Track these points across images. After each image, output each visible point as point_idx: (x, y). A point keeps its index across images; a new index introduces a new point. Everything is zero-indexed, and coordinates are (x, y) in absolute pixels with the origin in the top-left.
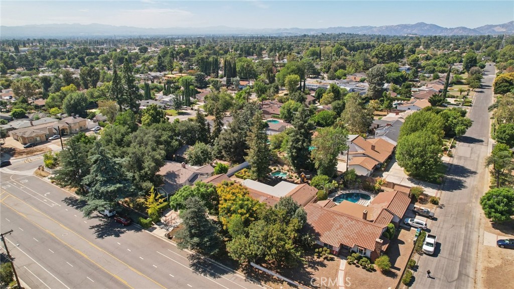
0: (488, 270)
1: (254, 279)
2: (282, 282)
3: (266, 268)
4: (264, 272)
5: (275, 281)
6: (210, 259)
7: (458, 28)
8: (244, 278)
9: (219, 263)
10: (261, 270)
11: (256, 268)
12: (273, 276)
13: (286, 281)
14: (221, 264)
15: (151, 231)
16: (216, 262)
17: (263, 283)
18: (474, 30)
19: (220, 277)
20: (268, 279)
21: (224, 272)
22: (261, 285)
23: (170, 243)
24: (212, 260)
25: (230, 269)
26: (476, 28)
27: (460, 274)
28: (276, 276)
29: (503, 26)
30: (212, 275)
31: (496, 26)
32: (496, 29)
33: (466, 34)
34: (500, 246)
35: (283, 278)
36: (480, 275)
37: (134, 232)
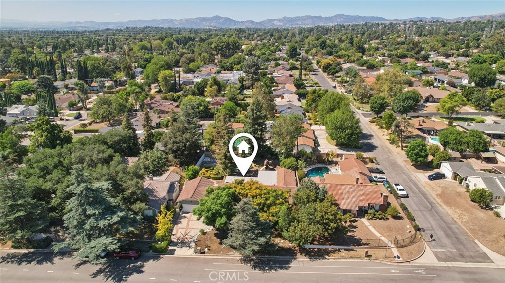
0: (440, 196)
1: (317, 257)
2: (339, 250)
3: (319, 244)
4: (318, 249)
5: (334, 251)
6: (263, 256)
7: (247, 21)
8: (308, 260)
9: (274, 257)
10: (315, 248)
11: (310, 248)
12: (328, 249)
13: (342, 249)
14: (278, 257)
15: (173, 254)
16: (271, 257)
17: (327, 257)
18: (260, 23)
19: (290, 267)
20: (328, 253)
21: (289, 262)
22: (326, 259)
23: (206, 257)
24: (266, 257)
25: (289, 257)
26: (260, 21)
27: (430, 204)
28: (330, 248)
29: (279, 20)
30: (281, 268)
31: (275, 20)
32: (275, 22)
33: (254, 27)
34: (431, 180)
35: (337, 247)
36: (439, 200)
37: (154, 261)
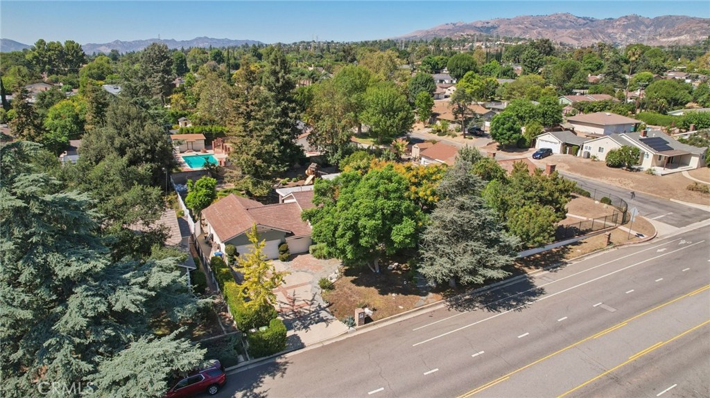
4: (539, 254)
5: (564, 251)
9: (497, 284)
10: (534, 254)
12: (551, 250)
13: (567, 245)
14: (502, 283)
15: (303, 347)
20: (558, 255)
22: (567, 263)
24: (484, 288)
37: (274, 376)
